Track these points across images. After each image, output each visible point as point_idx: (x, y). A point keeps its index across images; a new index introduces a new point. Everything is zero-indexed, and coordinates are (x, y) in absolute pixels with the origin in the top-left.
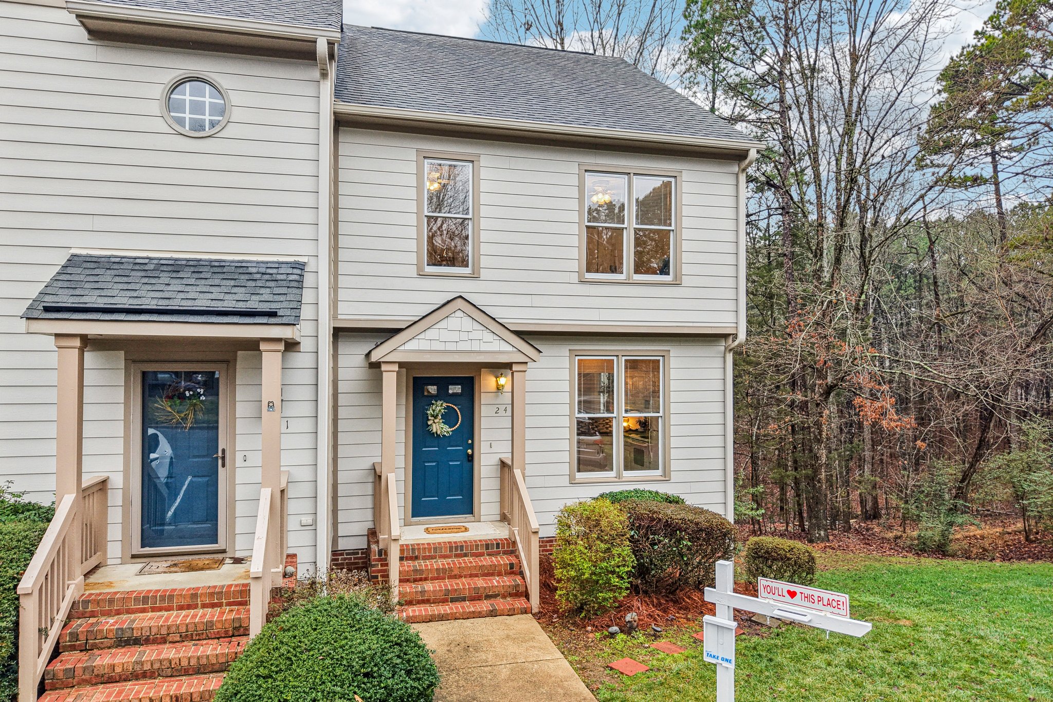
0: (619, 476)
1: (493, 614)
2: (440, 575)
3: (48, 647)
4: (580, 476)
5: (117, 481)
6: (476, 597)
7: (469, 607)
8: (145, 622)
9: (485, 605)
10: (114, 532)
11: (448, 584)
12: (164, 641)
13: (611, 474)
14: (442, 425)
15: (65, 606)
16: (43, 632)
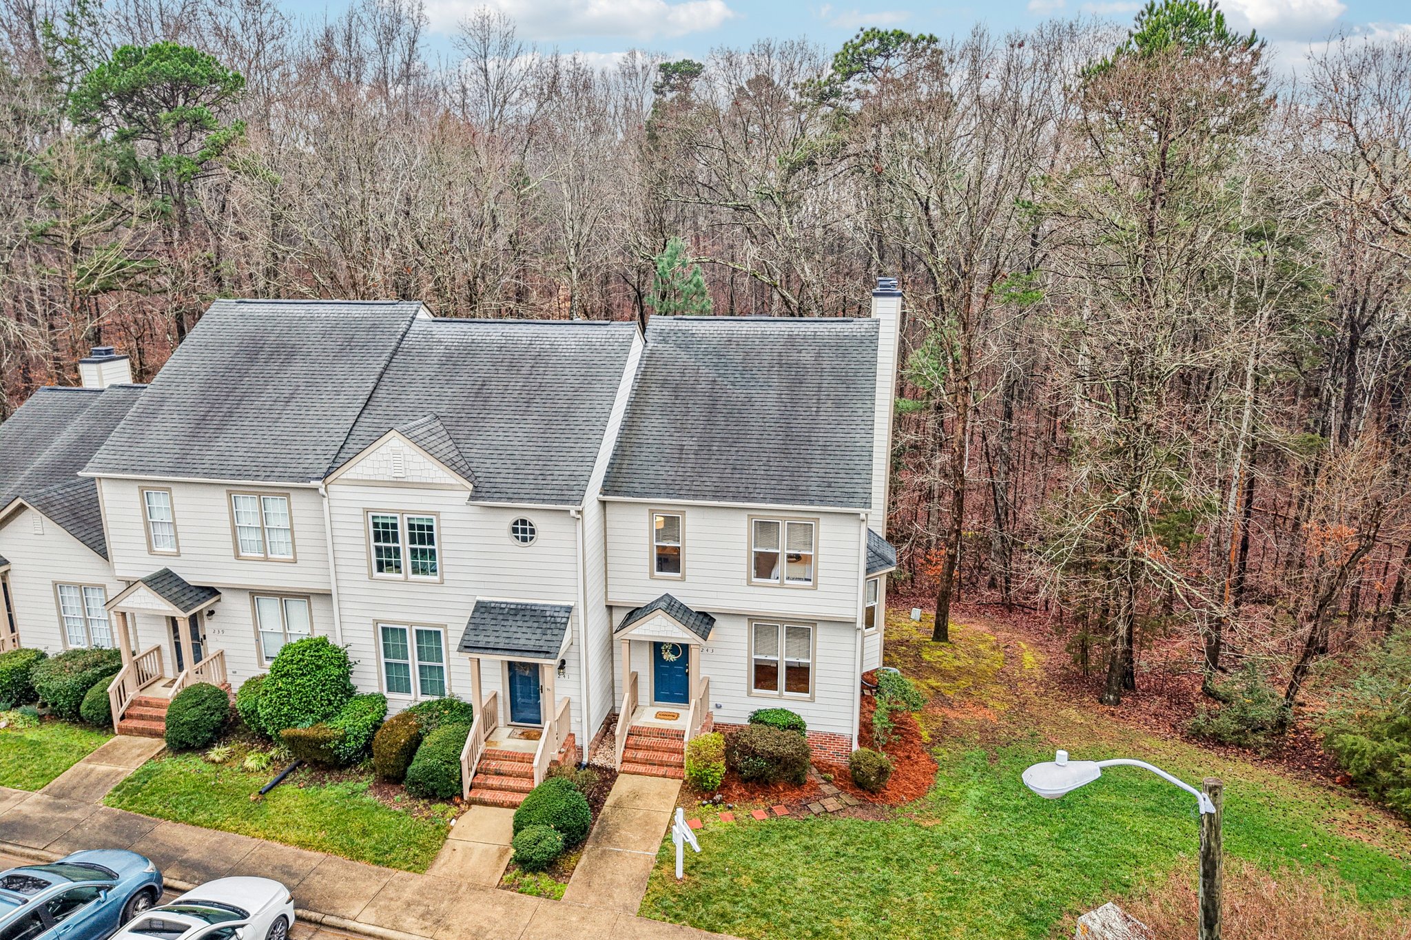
0: (781, 695)
1: (664, 776)
2: (648, 748)
3: (472, 773)
4: (755, 691)
5: (500, 693)
6: (661, 764)
7: (655, 770)
8: (506, 766)
9: (662, 770)
10: (500, 714)
11: (650, 755)
12: (511, 776)
13: (776, 693)
14: (670, 655)
15: (478, 757)
16: (470, 769)
